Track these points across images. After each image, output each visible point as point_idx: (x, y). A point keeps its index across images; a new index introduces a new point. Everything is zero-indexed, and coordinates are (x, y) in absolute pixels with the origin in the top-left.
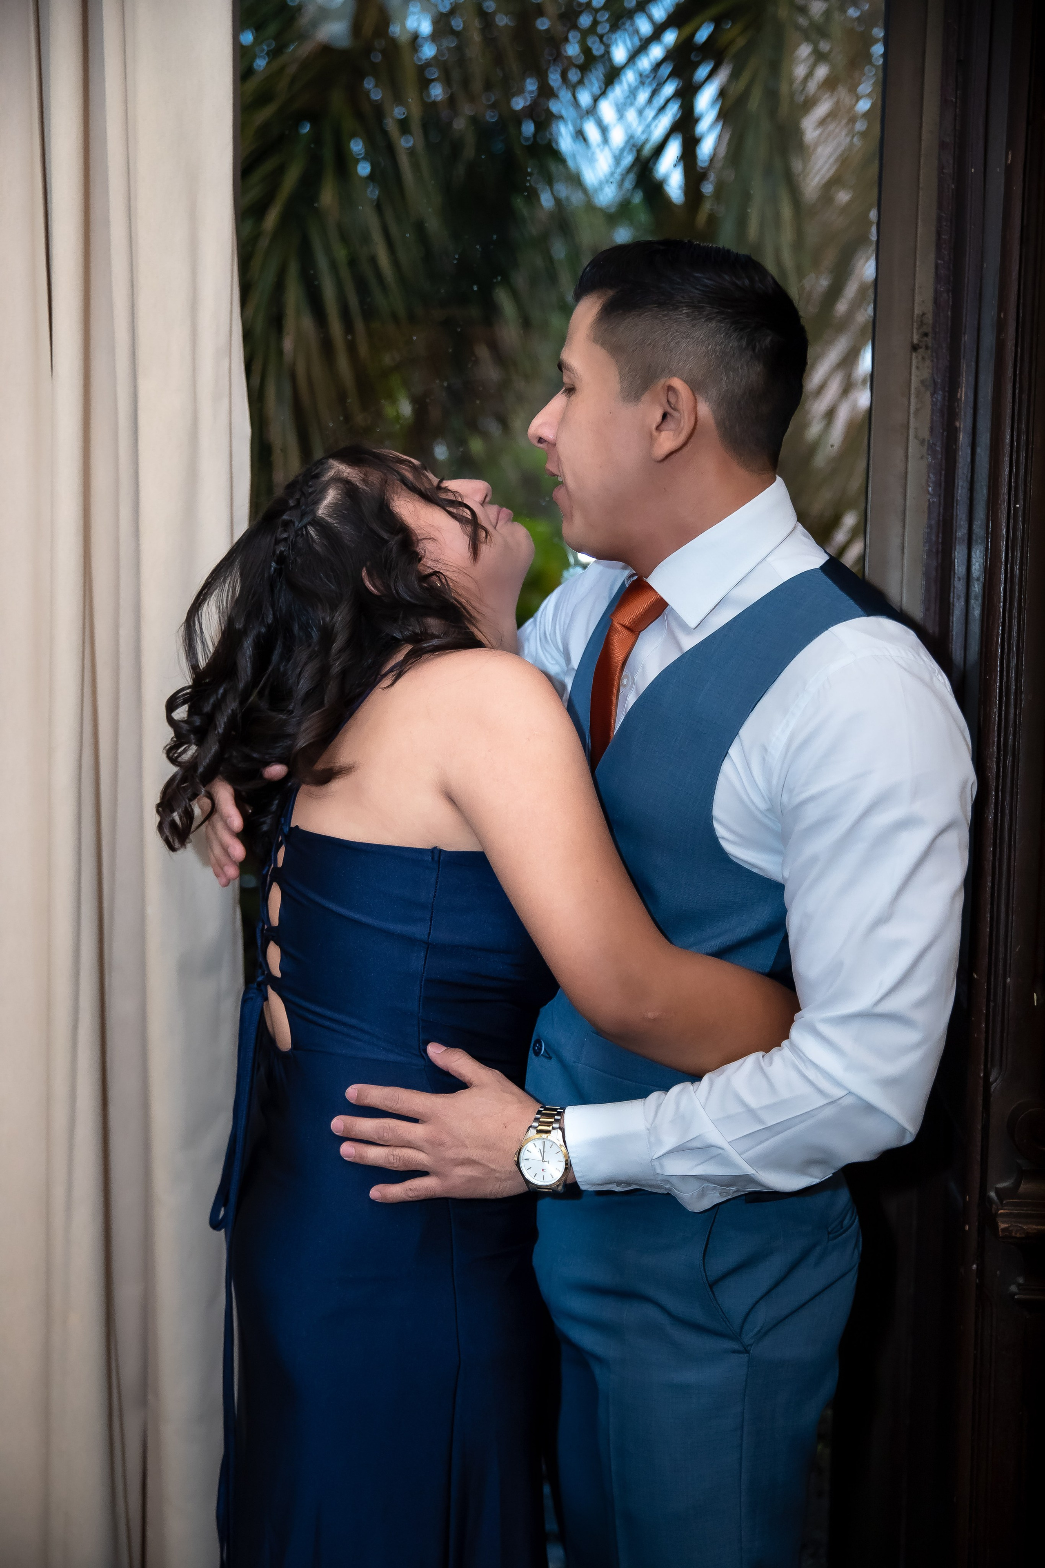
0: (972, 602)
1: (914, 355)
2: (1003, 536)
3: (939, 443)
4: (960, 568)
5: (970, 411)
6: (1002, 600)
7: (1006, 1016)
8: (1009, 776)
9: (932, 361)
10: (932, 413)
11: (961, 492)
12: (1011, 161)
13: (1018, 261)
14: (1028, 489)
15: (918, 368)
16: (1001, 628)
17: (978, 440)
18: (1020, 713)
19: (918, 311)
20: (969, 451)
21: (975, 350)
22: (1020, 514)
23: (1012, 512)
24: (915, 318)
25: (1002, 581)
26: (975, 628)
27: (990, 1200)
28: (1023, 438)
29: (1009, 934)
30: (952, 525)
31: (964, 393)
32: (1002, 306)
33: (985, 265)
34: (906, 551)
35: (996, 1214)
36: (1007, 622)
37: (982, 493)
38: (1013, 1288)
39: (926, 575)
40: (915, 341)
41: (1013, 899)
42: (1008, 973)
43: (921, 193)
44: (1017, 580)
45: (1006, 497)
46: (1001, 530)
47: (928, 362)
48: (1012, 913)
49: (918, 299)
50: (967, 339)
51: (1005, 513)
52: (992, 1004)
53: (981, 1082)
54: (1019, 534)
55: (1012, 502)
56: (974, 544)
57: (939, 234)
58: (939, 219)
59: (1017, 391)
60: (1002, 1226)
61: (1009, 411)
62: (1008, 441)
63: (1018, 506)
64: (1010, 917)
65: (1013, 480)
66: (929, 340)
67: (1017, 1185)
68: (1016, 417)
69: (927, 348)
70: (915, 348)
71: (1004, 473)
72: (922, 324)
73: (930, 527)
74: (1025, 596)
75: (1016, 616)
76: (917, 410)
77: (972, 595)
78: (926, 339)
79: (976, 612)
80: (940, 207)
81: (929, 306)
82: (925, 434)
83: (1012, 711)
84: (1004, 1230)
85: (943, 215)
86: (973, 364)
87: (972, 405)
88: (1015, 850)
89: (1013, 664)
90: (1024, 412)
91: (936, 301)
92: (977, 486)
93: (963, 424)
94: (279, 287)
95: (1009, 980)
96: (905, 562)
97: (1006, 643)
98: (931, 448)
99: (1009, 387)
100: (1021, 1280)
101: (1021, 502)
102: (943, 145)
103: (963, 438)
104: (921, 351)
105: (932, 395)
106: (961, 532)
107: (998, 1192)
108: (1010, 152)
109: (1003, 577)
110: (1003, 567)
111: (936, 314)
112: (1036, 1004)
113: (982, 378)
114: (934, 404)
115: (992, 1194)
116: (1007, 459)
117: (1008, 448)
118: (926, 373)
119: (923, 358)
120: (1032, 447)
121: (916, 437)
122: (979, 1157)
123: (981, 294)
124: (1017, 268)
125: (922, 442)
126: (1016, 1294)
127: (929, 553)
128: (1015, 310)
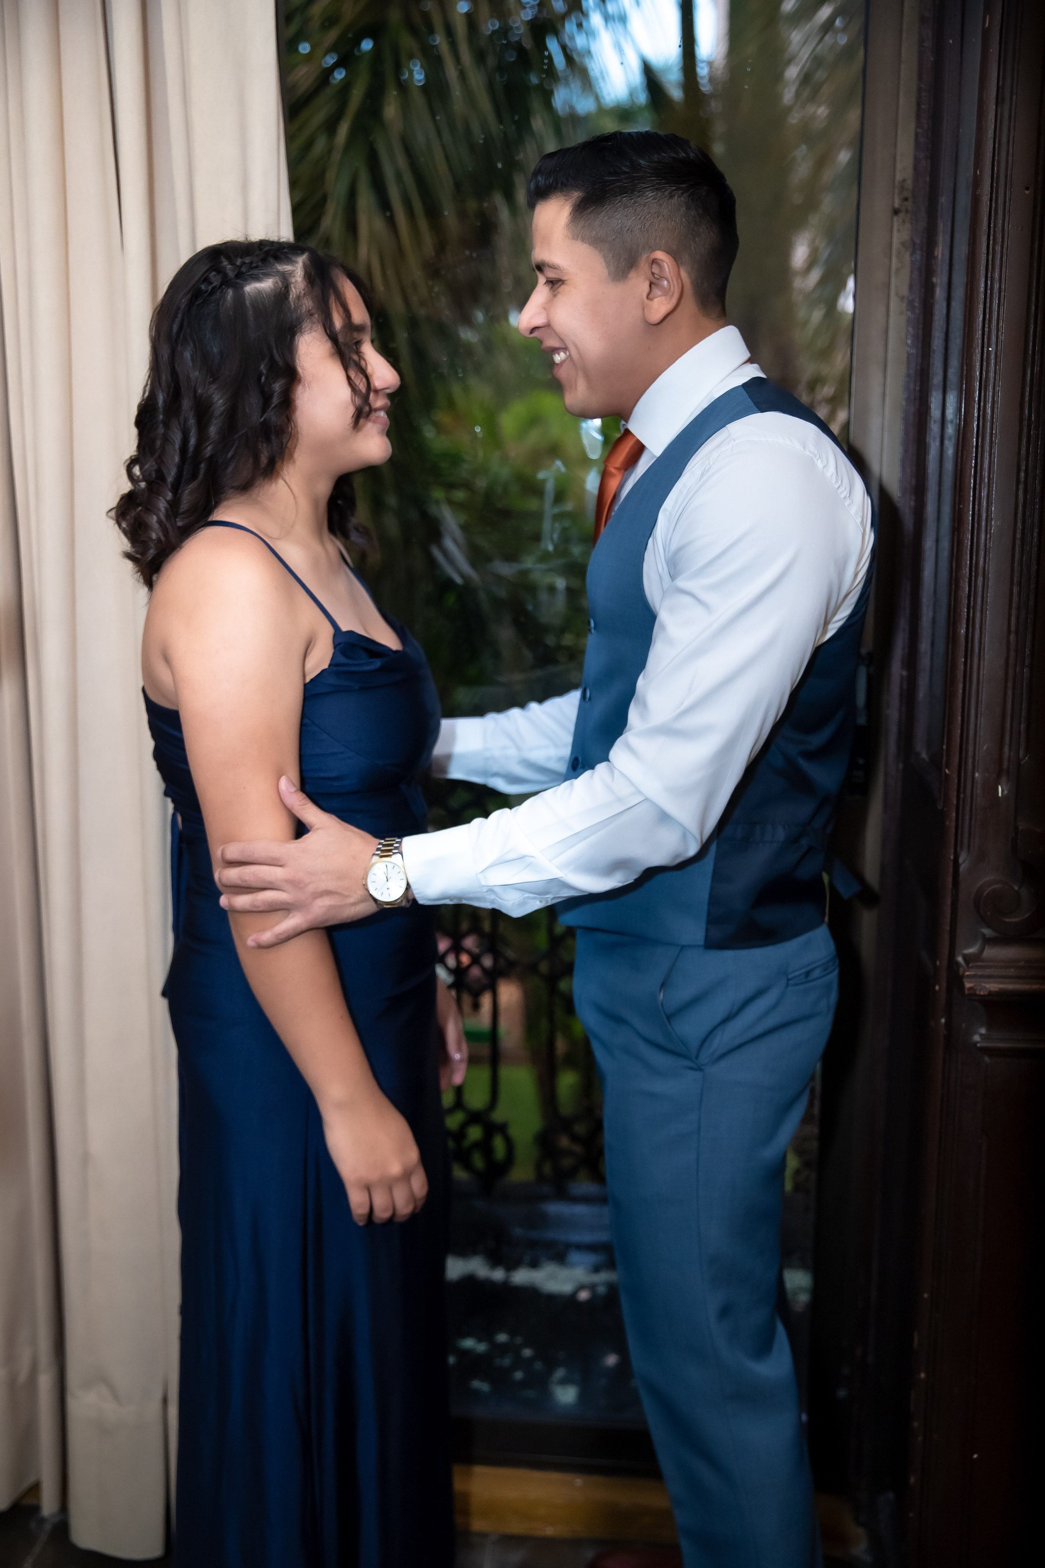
0: (946, 442)
1: (895, 218)
2: (977, 377)
3: (917, 300)
4: (935, 412)
5: (946, 267)
6: (975, 436)
7: (974, 807)
8: (980, 594)
9: (912, 224)
10: (912, 271)
11: (937, 343)
12: (988, 25)
13: (993, 121)
14: (1000, 333)
15: (898, 230)
16: (973, 462)
17: (953, 294)
18: (990, 538)
19: (899, 177)
20: (944, 304)
21: (951, 212)
22: (993, 356)
23: (985, 355)
24: (897, 184)
25: (976, 419)
26: (949, 466)
27: (958, 964)
28: (996, 286)
29: (978, 734)
30: (928, 372)
31: (941, 252)
32: (978, 162)
33: (961, 130)
34: (887, 399)
35: (963, 977)
36: (979, 456)
37: (956, 343)
38: (977, 1038)
39: (905, 419)
40: (896, 205)
41: (982, 703)
42: (976, 768)
43: (903, 66)
44: (989, 417)
45: (980, 341)
46: (975, 372)
47: (908, 225)
48: (981, 715)
49: (899, 166)
50: (944, 201)
51: (979, 356)
52: (962, 796)
53: (951, 864)
54: (992, 374)
55: (986, 345)
56: (948, 389)
57: (919, 104)
58: (919, 90)
59: (991, 242)
60: (968, 985)
61: (983, 262)
62: (982, 289)
63: (990, 349)
64: (979, 720)
65: (987, 326)
66: (909, 204)
67: (982, 951)
68: (990, 267)
69: (907, 211)
70: (896, 212)
71: (979, 319)
72: (902, 188)
73: (908, 376)
74: (996, 432)
75: (988, 450)
76: (898, 271)
77: (946, 436)
78: (906, 203)
79: (950, 451)
80: (920, 78)
81: (910, 171)
82: (905, 291)
83: (983, 536)
84: (970, 989)
85: (922, 86)
86: (949, 224)
87: (947, 261)
88: (984, 660)
89: (984, 493)
90: (998, 263)
91: (916, 168)
92: (952, 336)
93: (940, 280)
94: (352, 194)
95: (977, 775)
96: (887, 409)
97: (978, 475)
98: (911, 303)
99: (984, 239)
100: (983, 1031)
101: (994, 346)
102: (923, 20)
103: (940, 293)
104: (901, 215)
105: (912, 255)
106: (937, 379)
107: (965, 957)
108: (988, 16)
109: (976, 415)
110: (976, 406)
111: (916, 180)
112: (1000, 795)
113: (957, 236)
114: (913, 263)
115: (960, 959)
116: (981, 306)
117: (982, 296)
118: (906, 236)
119: (904, 222)
120: (1004, 294)
121: (897, 294)
122: (948, 928)
123: (957, 158)
124: (993, 127)
125: (902, 299)
126: (978, 1042)
127: (908, 400)
128: (990, 166)
